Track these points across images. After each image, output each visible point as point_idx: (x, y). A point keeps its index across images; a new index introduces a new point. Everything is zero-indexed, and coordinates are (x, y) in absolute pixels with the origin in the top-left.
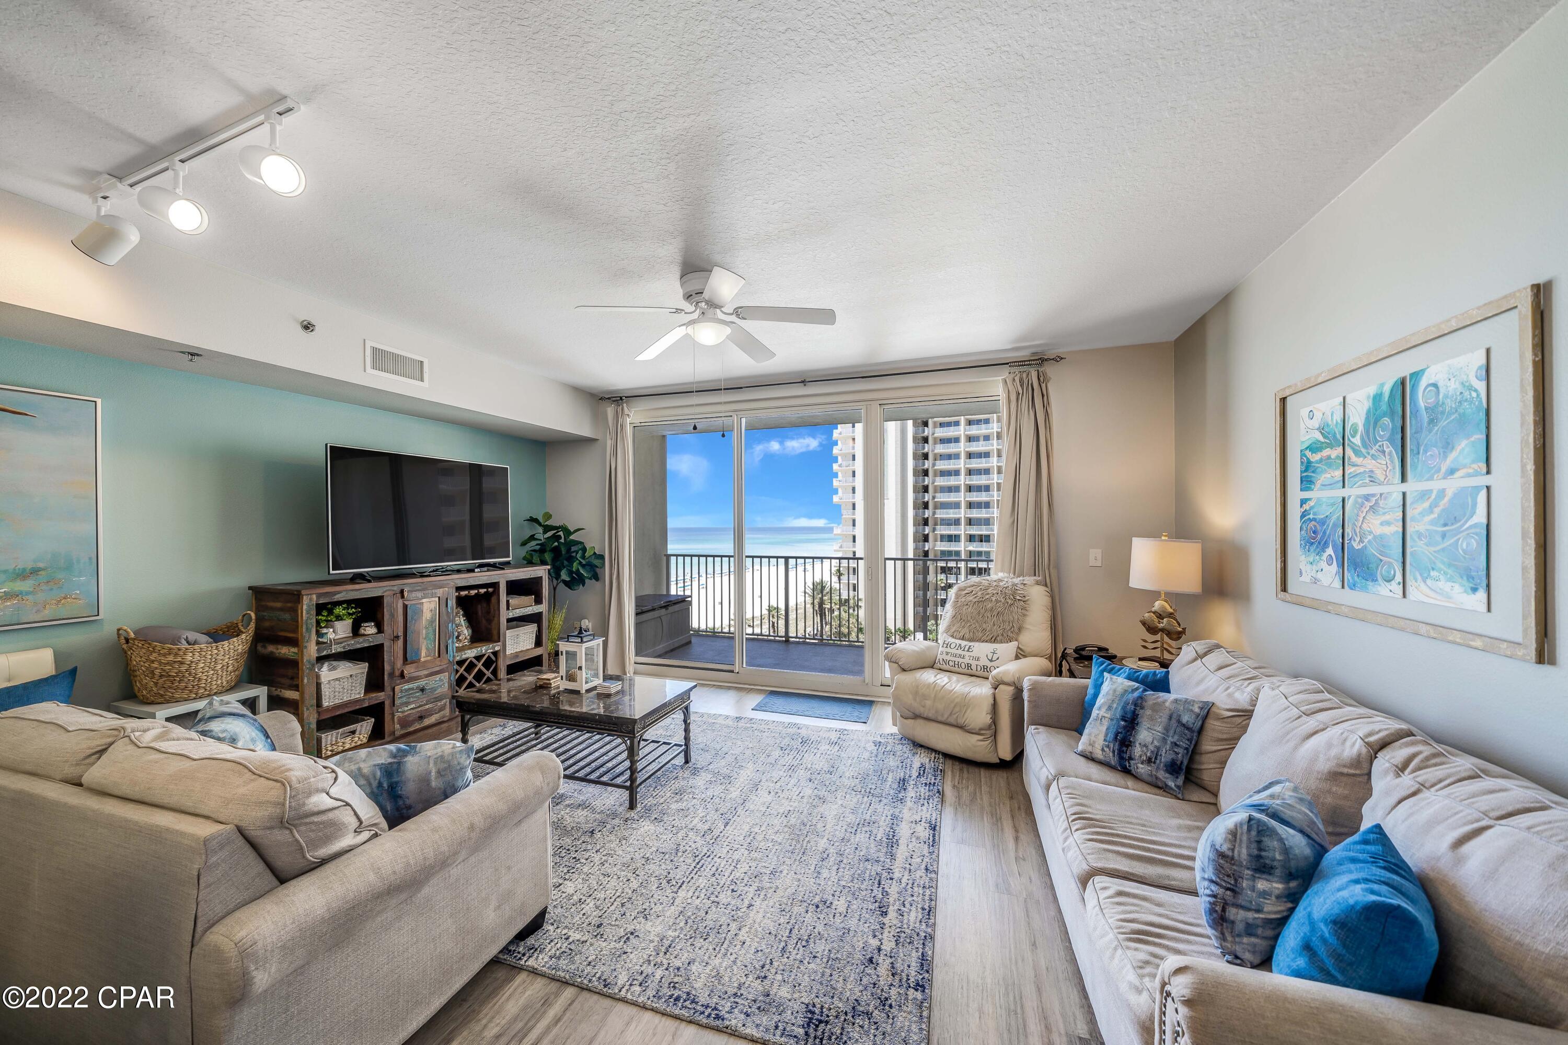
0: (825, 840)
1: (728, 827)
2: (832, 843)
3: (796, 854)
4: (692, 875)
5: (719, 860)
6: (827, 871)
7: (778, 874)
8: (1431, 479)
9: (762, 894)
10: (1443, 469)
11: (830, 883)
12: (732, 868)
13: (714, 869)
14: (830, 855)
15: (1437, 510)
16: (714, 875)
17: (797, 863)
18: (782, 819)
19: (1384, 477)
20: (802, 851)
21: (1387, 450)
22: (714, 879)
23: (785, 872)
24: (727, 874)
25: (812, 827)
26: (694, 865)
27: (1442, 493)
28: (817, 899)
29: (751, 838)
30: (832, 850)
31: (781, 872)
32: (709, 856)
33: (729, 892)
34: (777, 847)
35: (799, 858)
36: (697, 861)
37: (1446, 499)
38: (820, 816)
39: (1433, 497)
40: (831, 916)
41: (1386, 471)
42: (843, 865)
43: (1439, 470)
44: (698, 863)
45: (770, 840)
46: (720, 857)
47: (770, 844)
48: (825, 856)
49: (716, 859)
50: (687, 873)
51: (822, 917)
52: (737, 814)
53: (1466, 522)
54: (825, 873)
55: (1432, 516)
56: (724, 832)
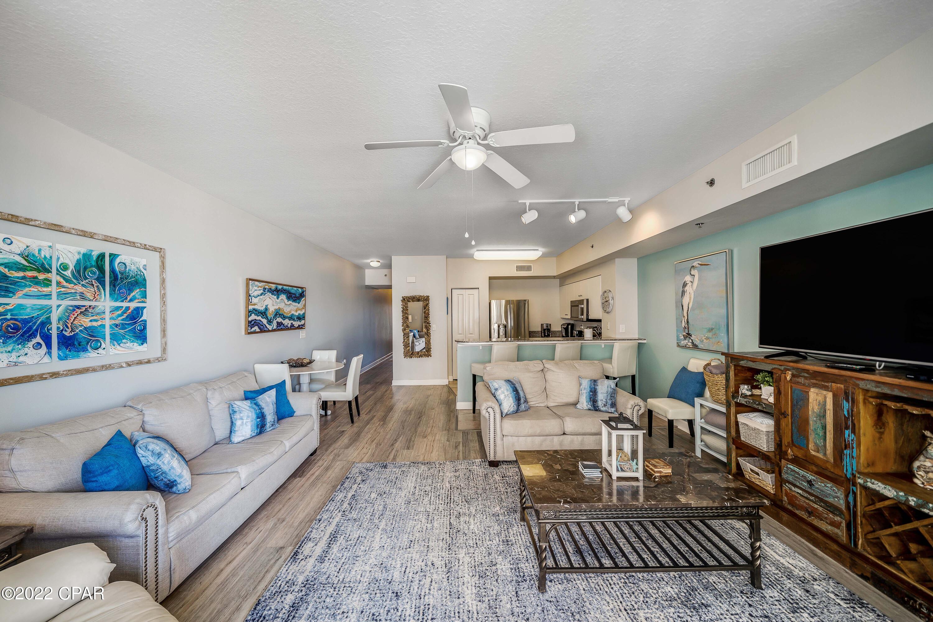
0: (381, 528)
1: (448, 523)
2: (376, 527)
3: (398, 515)
4: (449, 493)
5: (441, 502)
6: (379, 509)
7: (406, 502)
8: (122, 301)
9: (411, 493)
10: (128, 299)
11: (379, 503)
12: (432, 500)
13: (441, 498)
14: (378, 518)
15: (126, 315)
16: (439, 495)
17: (397, 510)
18: (414, 539)
19: (93, 297)
20: (395, 518)
21: (95, 285)
22: (438, 494)
23: (403, 504)
24: (433, 498)
25: (390, 536)
26: (452, 497)
27: (128, 308)
28: (384, 496)
29: (430, 519)
30: (376, 521)
31: (405, 504)
32: (448, 503)
33: (427, 491)
34: (412, 517)
35: (397, 513)
36: (452, 499)
37: (130, 311)
38: (385, 547)
39: (124, 309)
40: (378, 491)
41: (95, 295)
42: (371, 514)
43: (126, 298)
44: (451, 499)
45: (417, 521)
46: (441, 504)
47: (416, 518)
48: (380, 517)
49: (443, 503)
50: (452, 493)
51: (382, 490)
52: (448, 534)
53: (139, 319)
54: (381, 508)
55: (123, 317)
56: (448, 519)
